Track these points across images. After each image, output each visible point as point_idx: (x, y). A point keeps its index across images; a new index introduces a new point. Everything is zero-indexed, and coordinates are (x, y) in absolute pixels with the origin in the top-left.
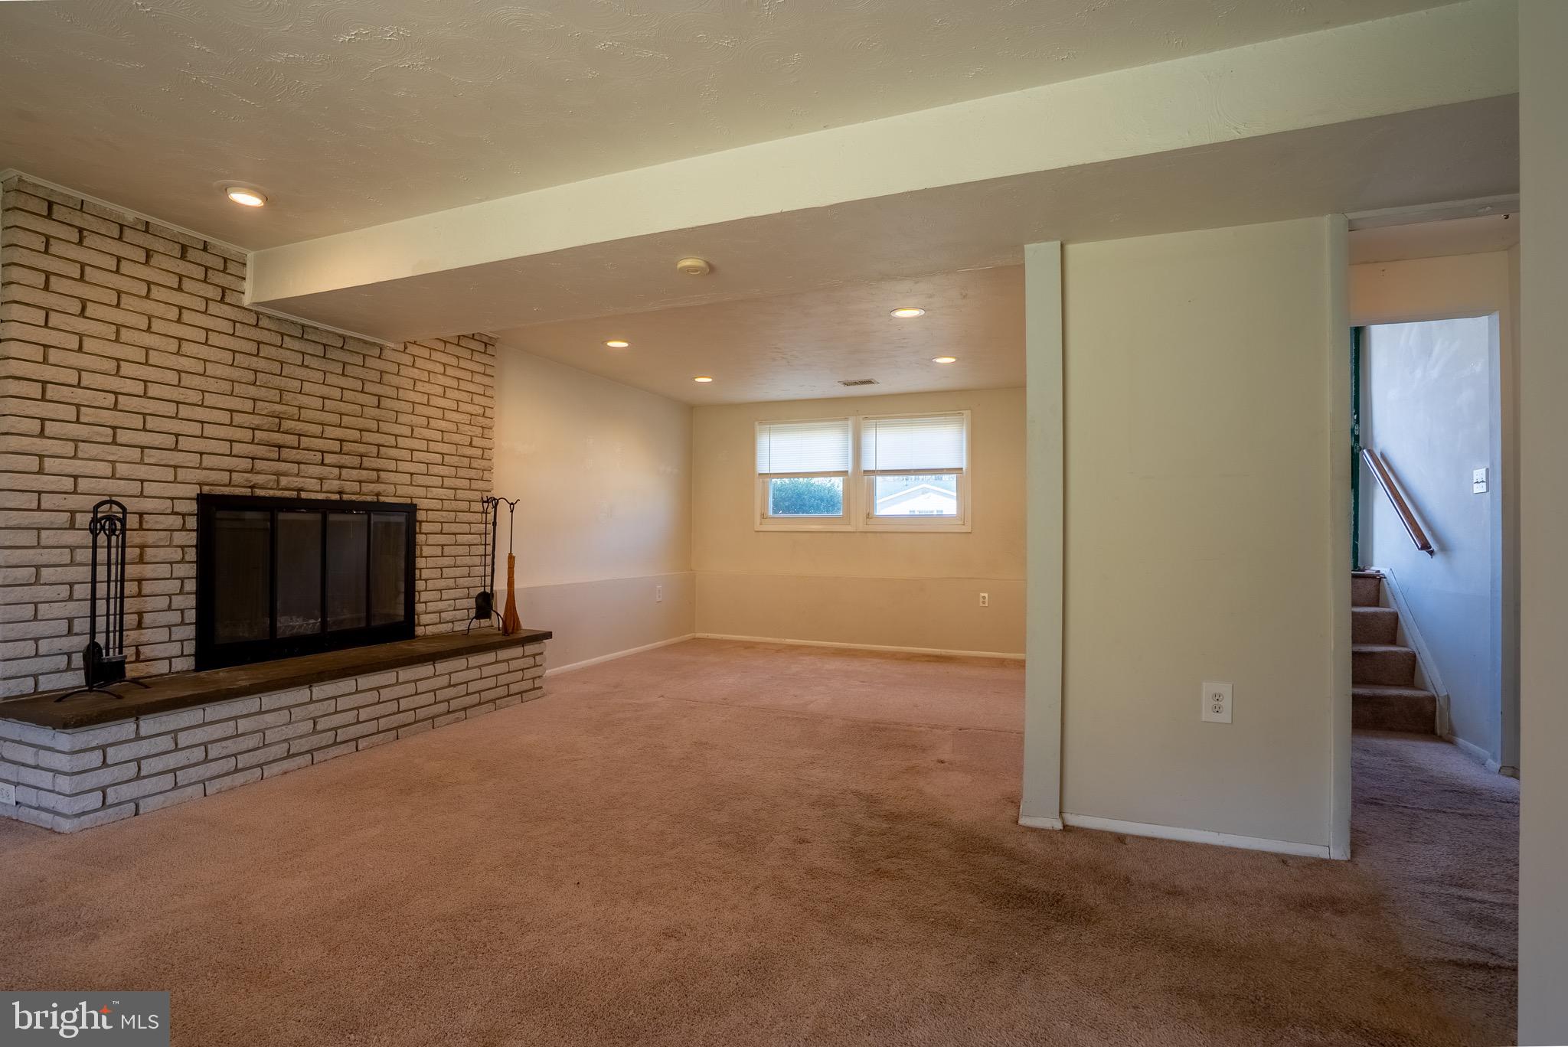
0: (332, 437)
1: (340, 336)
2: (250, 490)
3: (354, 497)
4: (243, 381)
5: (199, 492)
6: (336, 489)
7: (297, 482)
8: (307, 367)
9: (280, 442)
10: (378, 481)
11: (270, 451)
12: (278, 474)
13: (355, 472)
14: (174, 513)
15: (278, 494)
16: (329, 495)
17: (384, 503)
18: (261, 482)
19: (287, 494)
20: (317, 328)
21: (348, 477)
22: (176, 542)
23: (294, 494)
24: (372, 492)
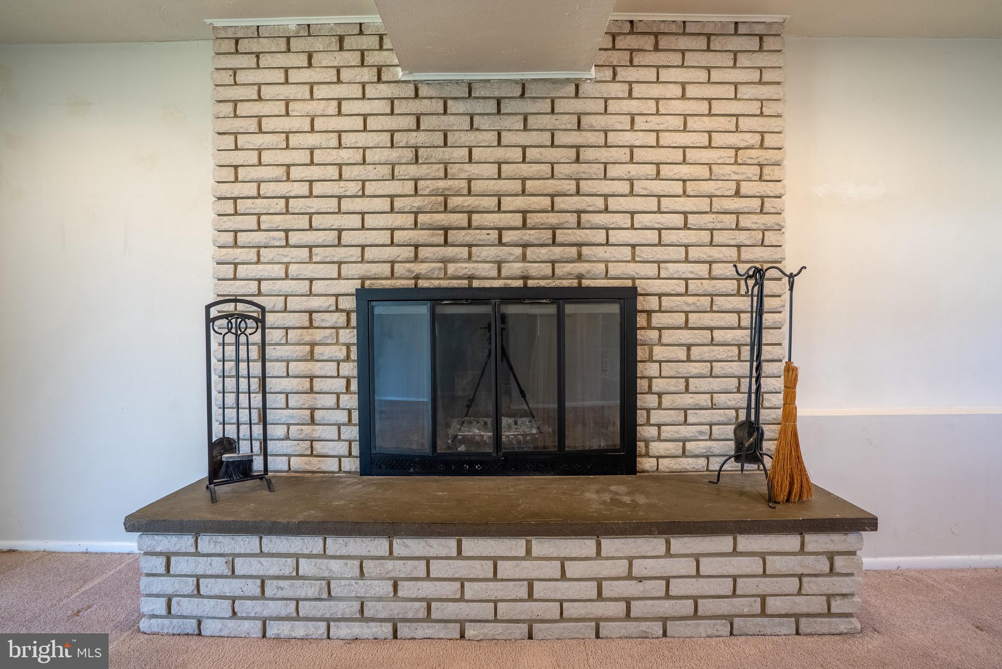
0: (510, 209)
1: (516, 82)
2: (413, 281)
3: (543, 283)
4: (403, 161)
5: (359, 287)
6: (518, 273)
7: (467, 268)
8: (477, 130)
9: (445, 223)
10: (580, 258)
11: (433, 235)
12: (445, 261)
13: (544, 250)
14: (337, 310)
15: (444, 283)
16: (509, 282)
17: (588, 288)
18: (423, 272)
19: (455, 283)
20: (489, 81)
21: (535, 257)
22: (342, 340)
23: (464, 283)
24: (570, 274)
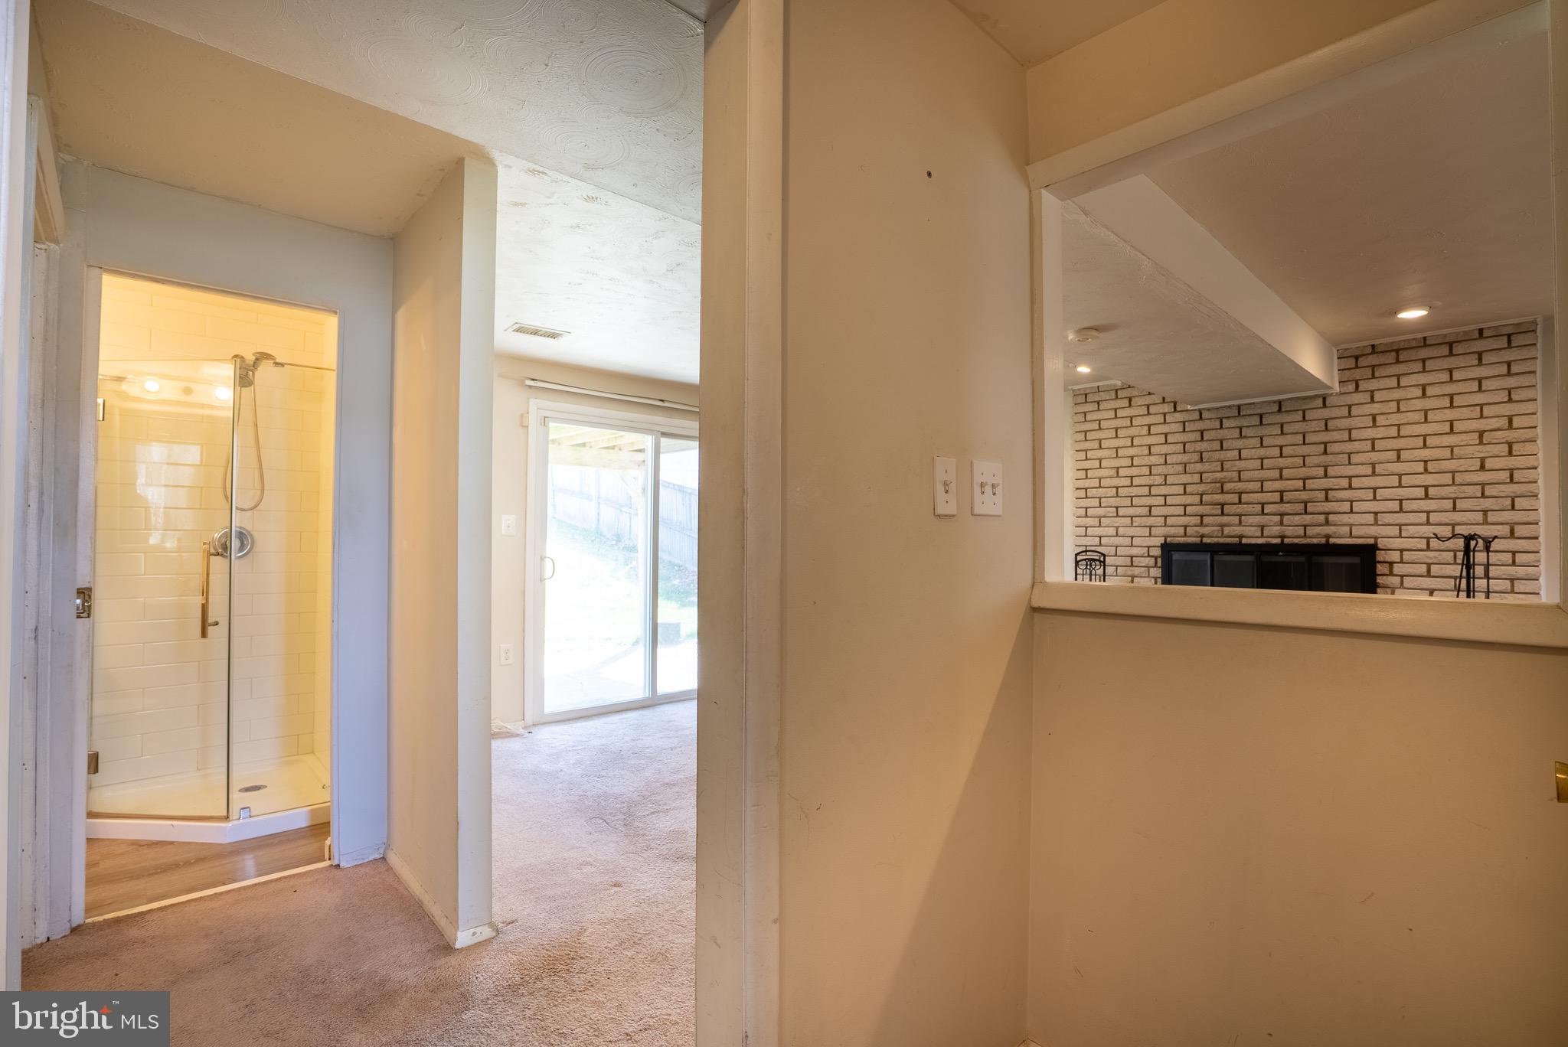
0: (1270, 490)
1: (1274, 402)
2: (1200, 539)
3: (1296, 541)
4: (1192, 461)
5: (1163, 542)
6: (1277, 534)
7: (1238, 530)
8: (1245, 437)
9: (1221, 501)
10: (1327, 523)
11: (1213, 509)
12: (1222, 526)
13: (1297, 518)
14: (1149, 556)
15: (1222, 540)
16: (1269, 539)
17: (1335, 545)
18: (1207, 533)
19: (1229, 540)
20: (1253, 403)
21: (1290, 523)
22: (1152, 574)
23: (1237, 540)
24: (1319, 534)
